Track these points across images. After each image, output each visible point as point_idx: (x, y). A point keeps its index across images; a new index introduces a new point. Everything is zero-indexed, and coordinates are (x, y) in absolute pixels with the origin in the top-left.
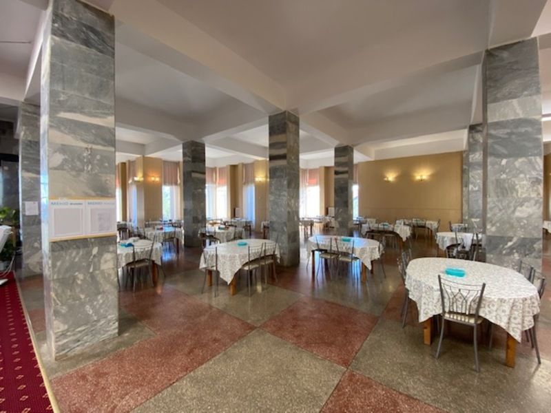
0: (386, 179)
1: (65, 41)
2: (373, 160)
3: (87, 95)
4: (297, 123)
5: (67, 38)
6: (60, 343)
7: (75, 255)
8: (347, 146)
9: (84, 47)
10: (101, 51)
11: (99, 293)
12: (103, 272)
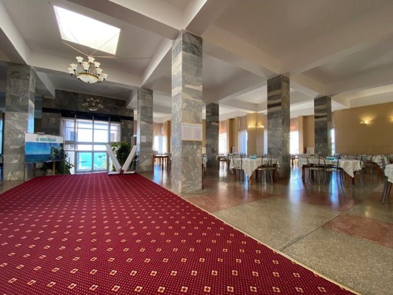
0: (362, 122)
1: (187, 53)
2: (348, 107)
3: (194, 77)
4: (288, 82)
5: (188, 52)
6: (183, 186)
7: (189, 147)
8: (326, 96)
9: (192, 55)
10: (198, 56)
11: (196, 167)
12: (197, 157)
